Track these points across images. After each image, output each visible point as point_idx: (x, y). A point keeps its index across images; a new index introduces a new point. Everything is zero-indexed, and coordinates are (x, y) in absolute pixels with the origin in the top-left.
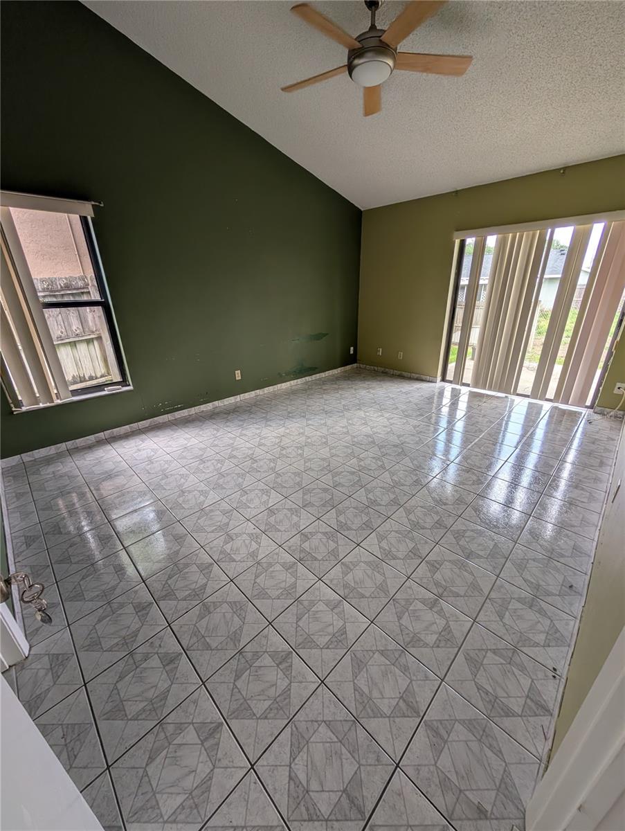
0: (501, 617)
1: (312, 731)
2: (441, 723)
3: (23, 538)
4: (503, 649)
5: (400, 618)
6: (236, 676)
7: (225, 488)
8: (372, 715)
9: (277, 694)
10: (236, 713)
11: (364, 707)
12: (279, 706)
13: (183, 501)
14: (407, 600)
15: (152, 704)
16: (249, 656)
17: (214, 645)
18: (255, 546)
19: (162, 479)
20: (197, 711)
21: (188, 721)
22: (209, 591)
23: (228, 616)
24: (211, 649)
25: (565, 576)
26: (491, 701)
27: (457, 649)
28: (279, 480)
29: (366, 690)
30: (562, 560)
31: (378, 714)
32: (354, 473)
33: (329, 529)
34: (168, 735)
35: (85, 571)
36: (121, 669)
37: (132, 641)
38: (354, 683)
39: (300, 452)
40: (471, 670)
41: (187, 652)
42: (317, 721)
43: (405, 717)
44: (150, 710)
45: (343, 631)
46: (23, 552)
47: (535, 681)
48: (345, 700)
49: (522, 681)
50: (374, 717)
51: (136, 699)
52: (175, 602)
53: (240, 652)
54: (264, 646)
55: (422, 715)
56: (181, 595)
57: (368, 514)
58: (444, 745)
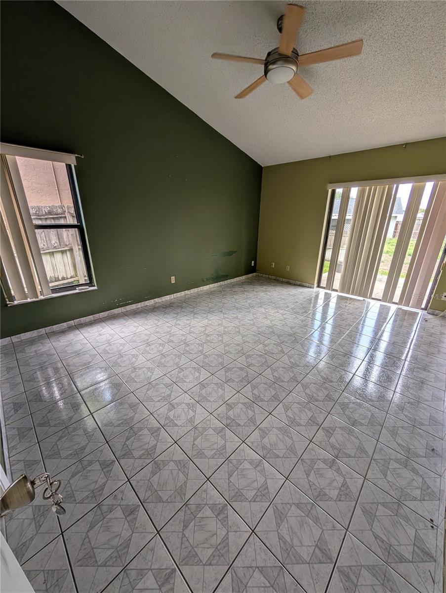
0: (385, 475)
1: (249, 577)
2: (351, 569)
3: (12, 404)
4: (390, 503)
5: (308, 475)
6: (184, 526)
7: (166, 366)
8: (295, 562)
9: (218, 542)
10: (186, 560)
11: (288, 554)
12: (220, 553)
13: (135, 376)
14: (312, 460)
15: (118, 552)
16: (193, 507)
17: (165, 498)
18: (191, 413)
19: (118, 358)
20: (154, 557)
21: (147, 567)
22: (158, 451)
23: (175, 472)
24: (163, 502)
25: (427, 441)
26: (386, 549)
27: (355, 502)
28: (206, 360)
29: (288, 539)
30: (423, 428)
31: (300, 561)
32: (262, 356)
33: (247, 401)
34: (131, 580)
35: (61, 432)
36: (91, 519)
37: (99, 494)
38: (278, 532)
39: (220, 338)
40: (368, 521)
41: (144, 504)
42: (251, 567)
43: (321, 563)
44: (116, 557)
45: (265, 486)
46: (12, 416)
47: (418, 531)
48: (272, 547)
49: (408, 531)
50: (297, 564)
51: (104, 547)
52: (132, 460)
53: (186, 504)
54: (204, 498)
55: (335, 561)
56: (137, 454)
57: (275, 389)
58: (356, 589)
